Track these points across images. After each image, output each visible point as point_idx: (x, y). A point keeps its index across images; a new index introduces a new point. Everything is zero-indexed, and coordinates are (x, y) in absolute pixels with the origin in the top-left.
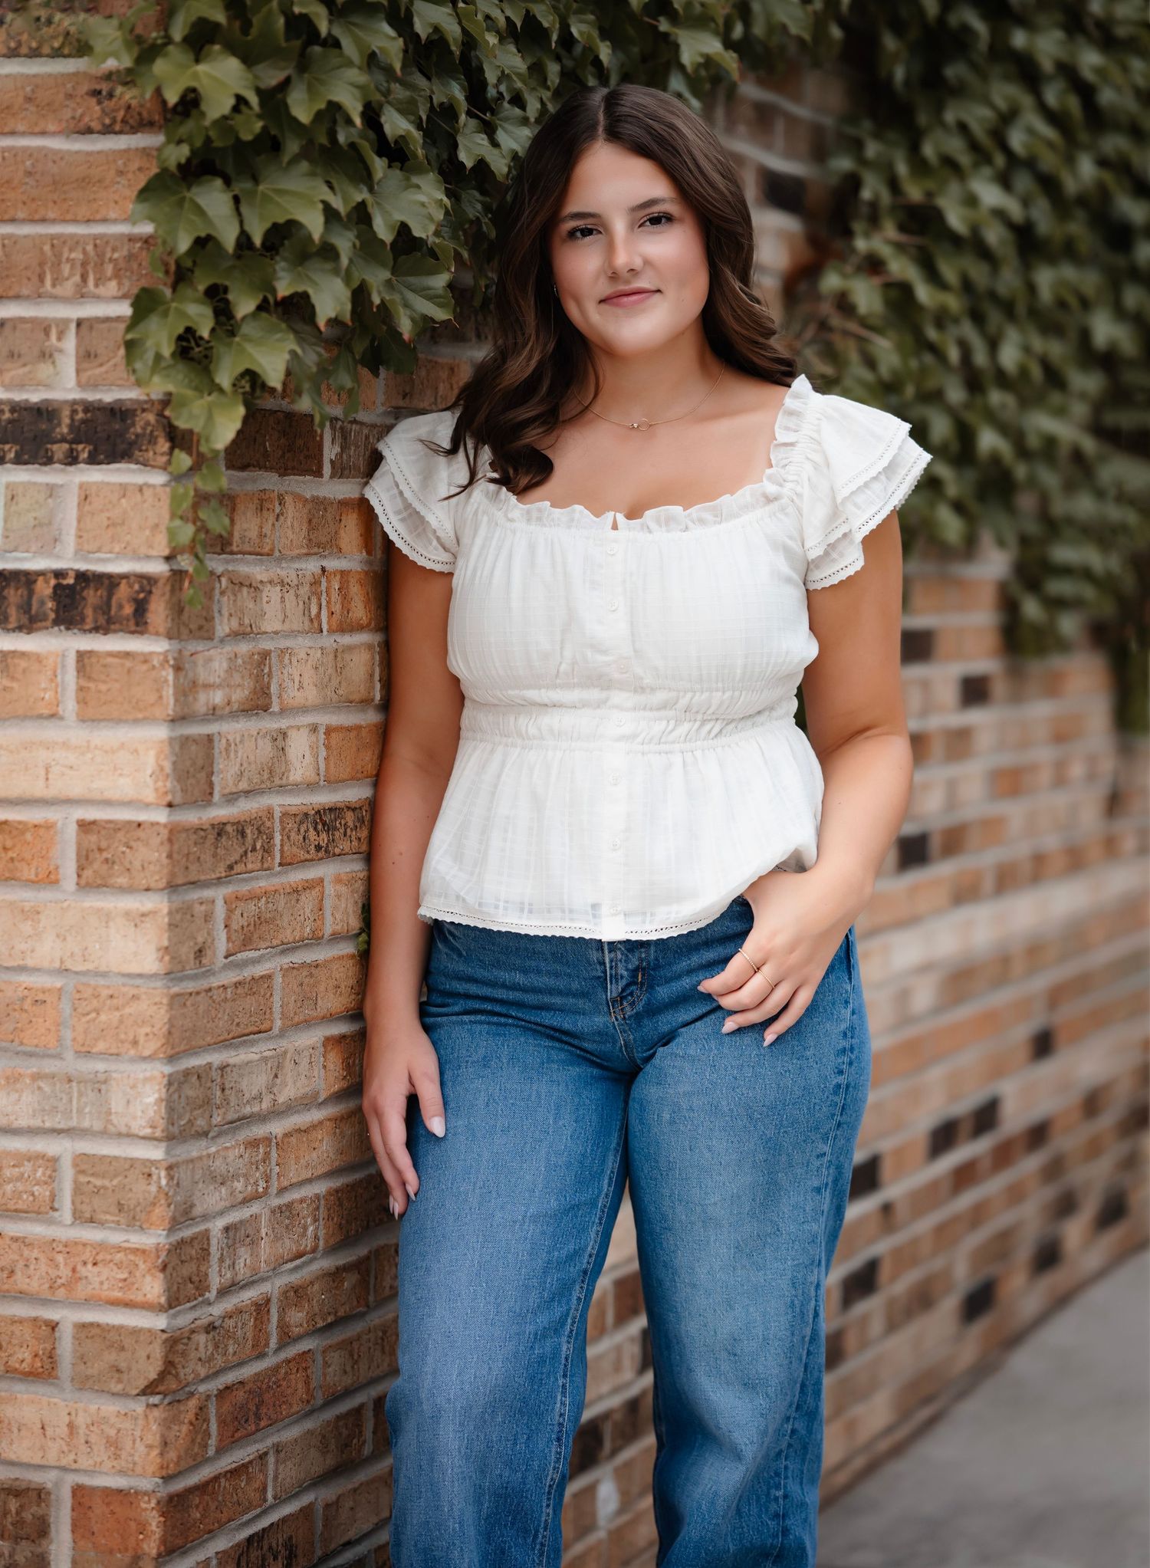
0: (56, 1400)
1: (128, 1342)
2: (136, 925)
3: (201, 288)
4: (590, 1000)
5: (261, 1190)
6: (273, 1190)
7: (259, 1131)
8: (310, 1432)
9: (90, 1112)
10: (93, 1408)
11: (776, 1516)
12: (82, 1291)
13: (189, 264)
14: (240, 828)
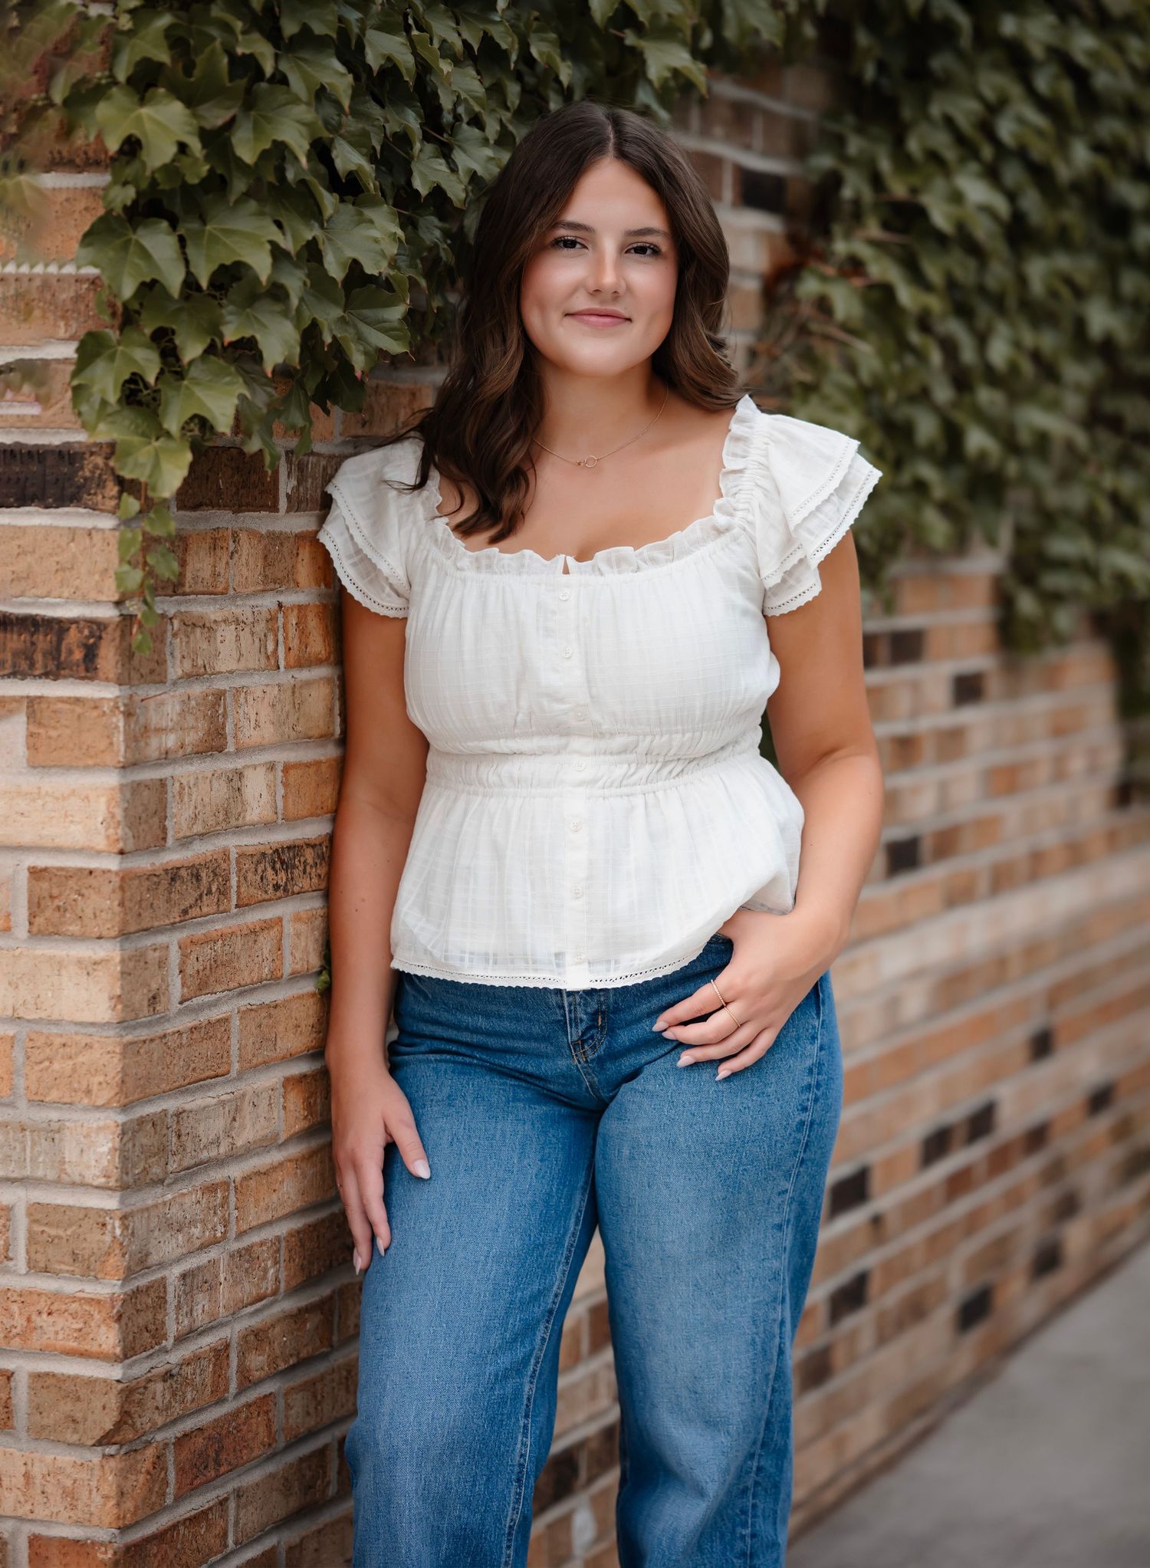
0: (11, 1450)
1: (83, 1392)
2: (88, 974)
3: (148, 331)
4: (551, 1044)
5: (219, 1235)
6: (232, 1234)
7: (216, 1175)
8: (272, 1476)
9: (44, 1162)
10: (50, 1458)
11: (743, 1554)
12: (36, 1341)
13: (136, 306)
14: (195, 872)
